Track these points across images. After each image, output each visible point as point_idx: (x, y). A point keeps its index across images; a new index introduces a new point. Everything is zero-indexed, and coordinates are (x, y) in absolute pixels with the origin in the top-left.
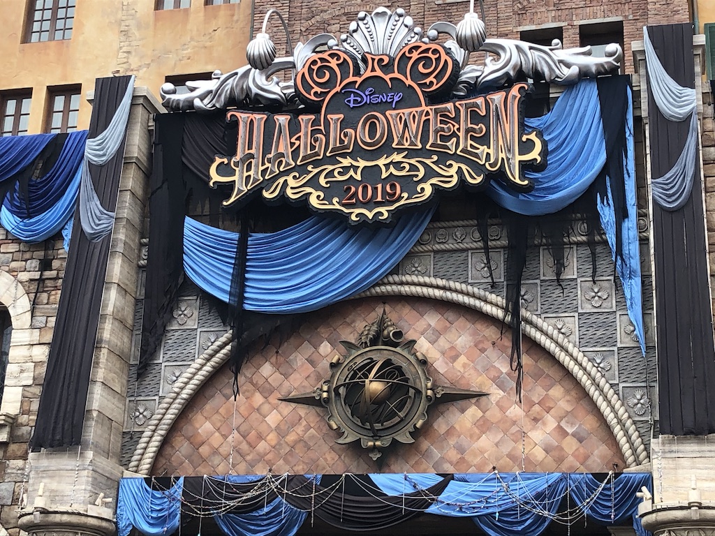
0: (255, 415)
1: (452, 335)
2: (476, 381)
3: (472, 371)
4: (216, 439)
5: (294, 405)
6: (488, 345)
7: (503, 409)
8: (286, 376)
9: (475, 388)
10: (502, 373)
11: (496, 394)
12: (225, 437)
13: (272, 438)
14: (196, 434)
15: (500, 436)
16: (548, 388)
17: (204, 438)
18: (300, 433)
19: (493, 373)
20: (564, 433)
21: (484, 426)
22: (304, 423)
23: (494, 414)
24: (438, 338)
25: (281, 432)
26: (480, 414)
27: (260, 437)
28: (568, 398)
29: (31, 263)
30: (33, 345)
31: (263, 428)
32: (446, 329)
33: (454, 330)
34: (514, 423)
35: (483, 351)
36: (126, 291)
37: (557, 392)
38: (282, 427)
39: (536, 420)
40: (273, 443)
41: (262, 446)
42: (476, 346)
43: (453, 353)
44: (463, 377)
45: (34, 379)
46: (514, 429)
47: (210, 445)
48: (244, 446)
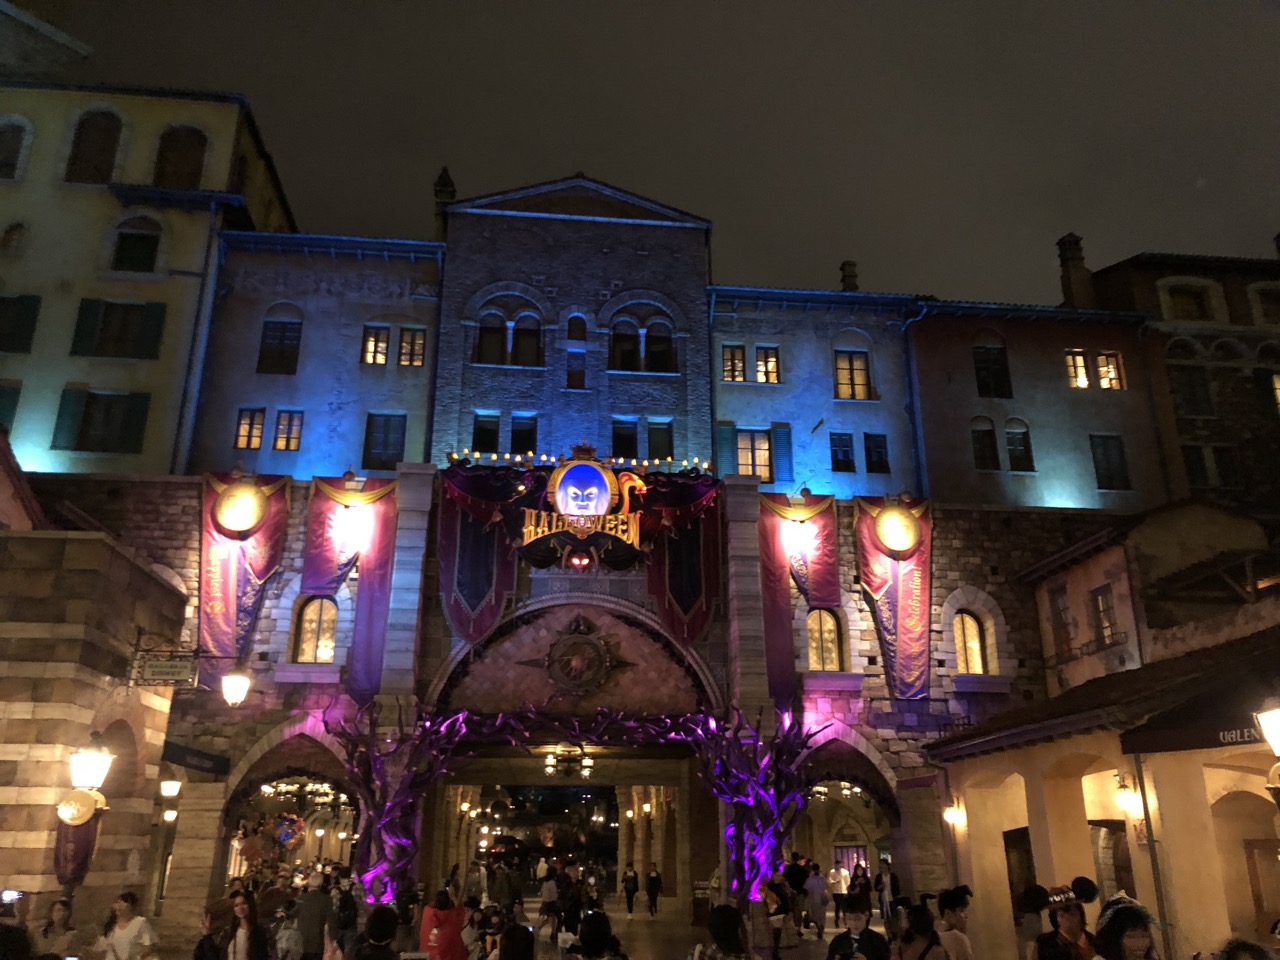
0: (499, 672)
2: (632, 656)
3: (630, 651)
5: (524, 666)
7: (646, 674)
8: (520, 650)
9: (631, 661)
10: (646, 652)
11: (642, 665)
13: (511, 685)
15: (644, 688)
19: (641, 654)
20: (678, 689)
21: (635, 682)
23: (641, 676)
25: (516, 682)
27: (503, 685)
28: (680, 671)
31: (505, 680)
34: (652, 682)
39: (664, 680)
40: (512, 689)
44: (625, 653)
46: (652, 685)
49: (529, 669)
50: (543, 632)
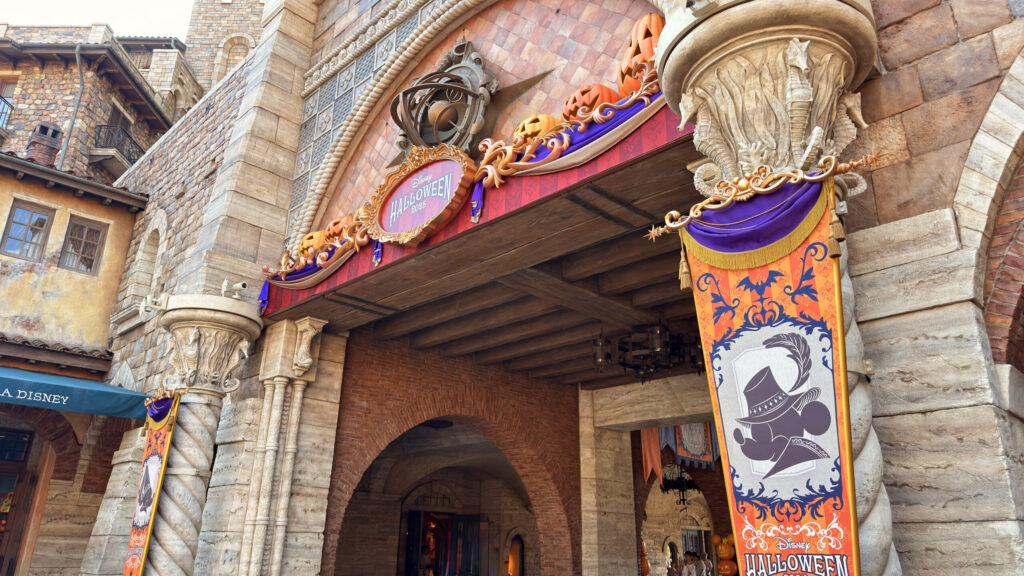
2: (540, 62)
3: (537, 54)
6: (551, 16)
7: (567, 80)
10: (566, 38)
11: (560, 65)
19: (557, 44)
23: (558, 90)
24: (507, 36)
26: (545, 95)
32: (514, 24)
33: (521, 20)
35: (547, 25)
36: (278, 117)
42: (540, 24)
44: (529, 64)
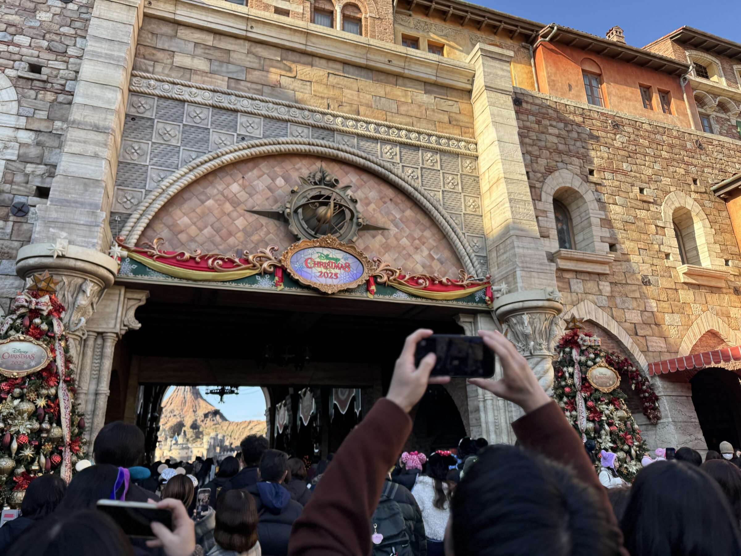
0: (225, 218)
1: (366, 190)
2: (381, 220)
3: (379, 214)
4: (193, 231)
5: (257, 216)
6: (387, 200)
7: (398, 240)
8: (251, 195)
9: (380, 225)
10: (396, 218)
11: (394, 230)
12: (201, 230)
13: (240, 235)
14: (175, 225)
15: (396, 255)
16: (423, 231)
17: (183, 227)
18: (263, 236)
19: (391, 217)
20: (433, 259)
21: (387, 248)
22: (265, 229)
23: (392, 241)
25: (247, 233)
27: (230, 234)
28: (434, 238)
29: (20, 64)
30: (18, 129)
31: (232, 228)
32: (362, 185)
33: (367, 187)
34: (404, 248)
35: (385, 203)
37: (428, 234)
38: (248, 229)
39: (417, 248)
40: (241, 239)
41: (232, 241)
42: (381, 199)
43: (367, 201)
44: (373, 217)
45: (19, 156)
46: (405, 252)
47: (187, 234)
48: (218, 239)
49: (264, 220)
50: (280, 181)
